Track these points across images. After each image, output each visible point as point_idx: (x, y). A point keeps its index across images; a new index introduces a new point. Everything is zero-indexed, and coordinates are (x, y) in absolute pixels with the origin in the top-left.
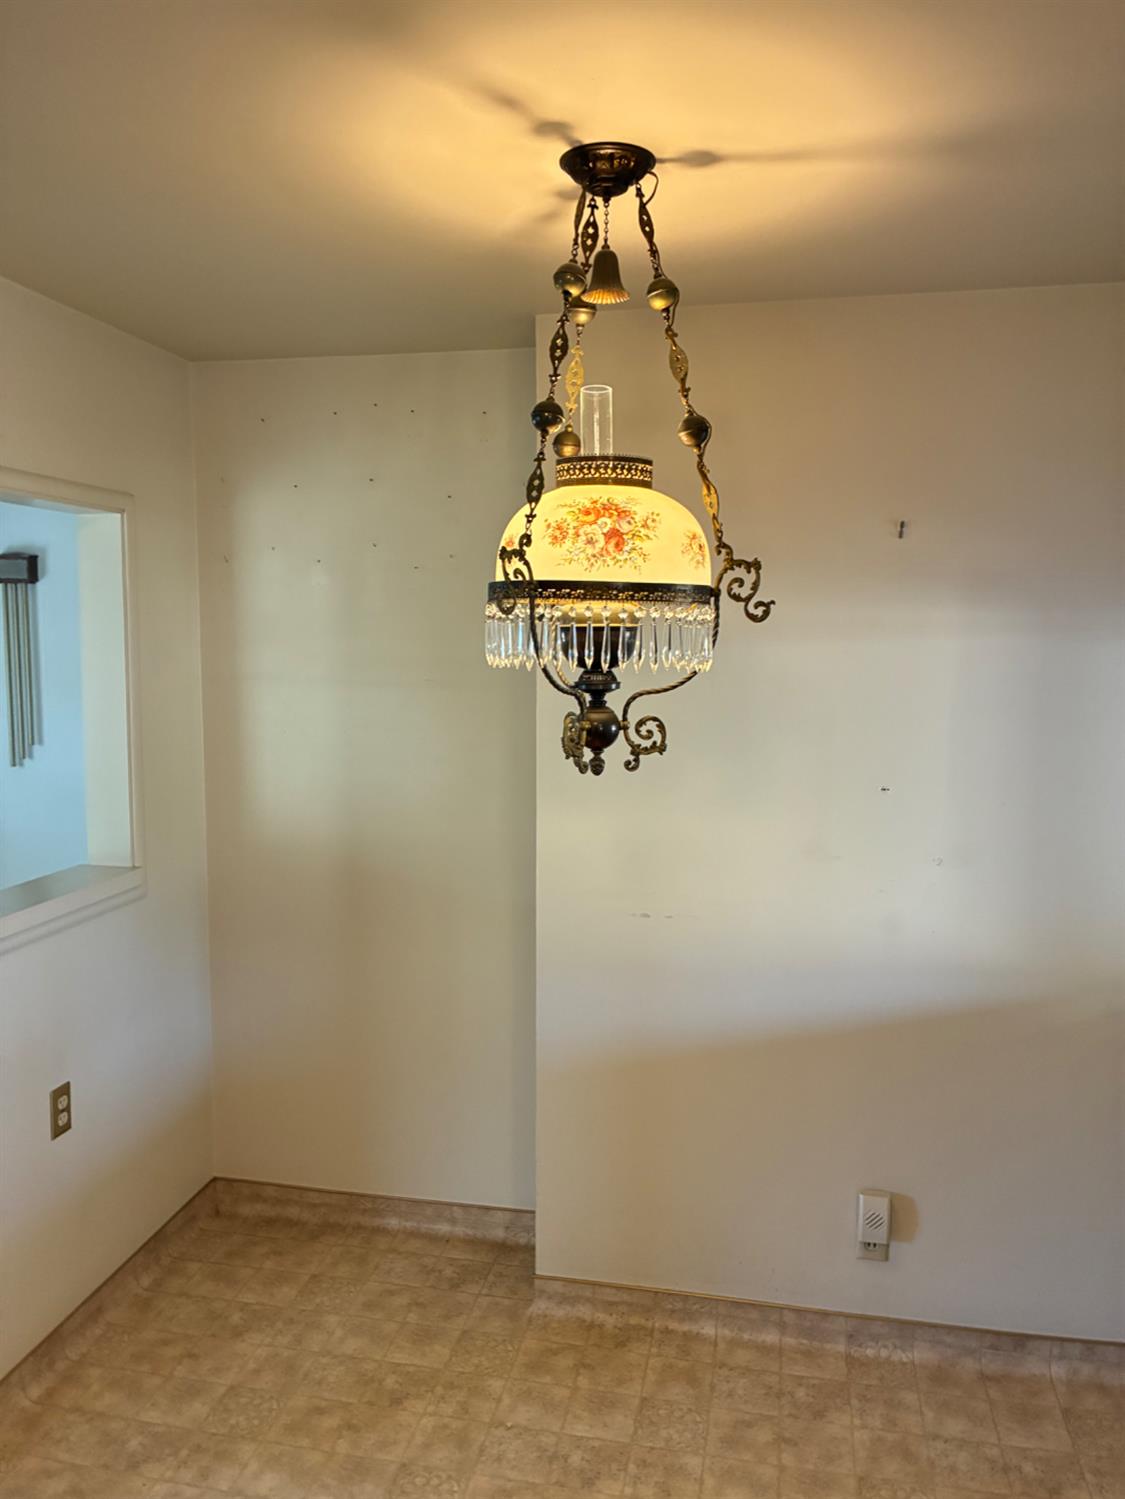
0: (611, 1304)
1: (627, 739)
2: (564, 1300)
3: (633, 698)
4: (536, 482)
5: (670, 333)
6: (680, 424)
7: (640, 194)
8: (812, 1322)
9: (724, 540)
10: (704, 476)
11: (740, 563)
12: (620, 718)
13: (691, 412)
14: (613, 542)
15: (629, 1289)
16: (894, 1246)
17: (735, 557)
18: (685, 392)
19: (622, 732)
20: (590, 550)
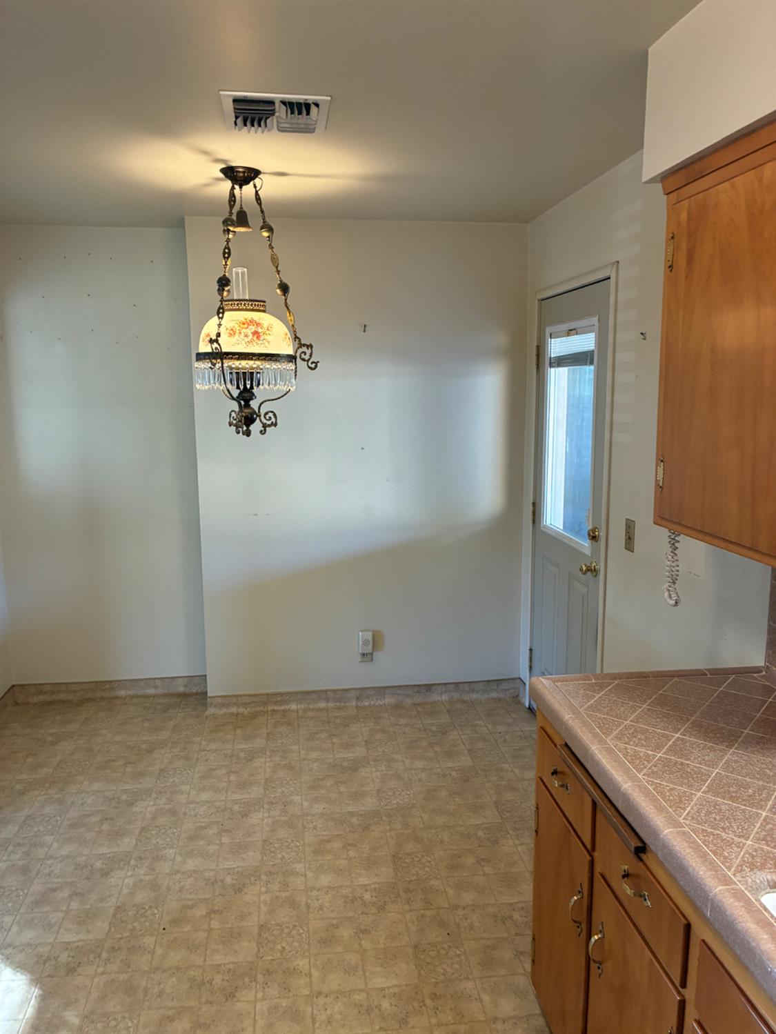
0: (246, 704)
1: (261, 421)
2: (223, 706)
3: (262, 403)
4: (221, 311)
5: (271, 247)
6: (276, 286)
7: (255, 187)
8: (339, 695)
9: (298, 335)
10: (288, 308)
11: (304, 345)
12: (257, 412)
13: (281, 281)
14: (256, 336)
15: (255, 695)
16: (374, 654)
17: (303, 342)
18: (278, 272)
19: (258, 418)
20: (246, 340)
